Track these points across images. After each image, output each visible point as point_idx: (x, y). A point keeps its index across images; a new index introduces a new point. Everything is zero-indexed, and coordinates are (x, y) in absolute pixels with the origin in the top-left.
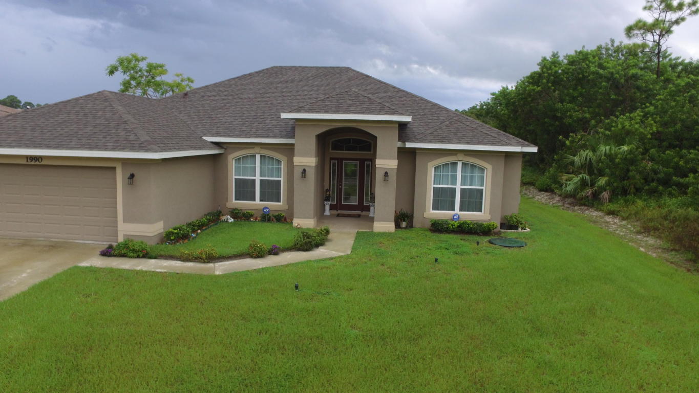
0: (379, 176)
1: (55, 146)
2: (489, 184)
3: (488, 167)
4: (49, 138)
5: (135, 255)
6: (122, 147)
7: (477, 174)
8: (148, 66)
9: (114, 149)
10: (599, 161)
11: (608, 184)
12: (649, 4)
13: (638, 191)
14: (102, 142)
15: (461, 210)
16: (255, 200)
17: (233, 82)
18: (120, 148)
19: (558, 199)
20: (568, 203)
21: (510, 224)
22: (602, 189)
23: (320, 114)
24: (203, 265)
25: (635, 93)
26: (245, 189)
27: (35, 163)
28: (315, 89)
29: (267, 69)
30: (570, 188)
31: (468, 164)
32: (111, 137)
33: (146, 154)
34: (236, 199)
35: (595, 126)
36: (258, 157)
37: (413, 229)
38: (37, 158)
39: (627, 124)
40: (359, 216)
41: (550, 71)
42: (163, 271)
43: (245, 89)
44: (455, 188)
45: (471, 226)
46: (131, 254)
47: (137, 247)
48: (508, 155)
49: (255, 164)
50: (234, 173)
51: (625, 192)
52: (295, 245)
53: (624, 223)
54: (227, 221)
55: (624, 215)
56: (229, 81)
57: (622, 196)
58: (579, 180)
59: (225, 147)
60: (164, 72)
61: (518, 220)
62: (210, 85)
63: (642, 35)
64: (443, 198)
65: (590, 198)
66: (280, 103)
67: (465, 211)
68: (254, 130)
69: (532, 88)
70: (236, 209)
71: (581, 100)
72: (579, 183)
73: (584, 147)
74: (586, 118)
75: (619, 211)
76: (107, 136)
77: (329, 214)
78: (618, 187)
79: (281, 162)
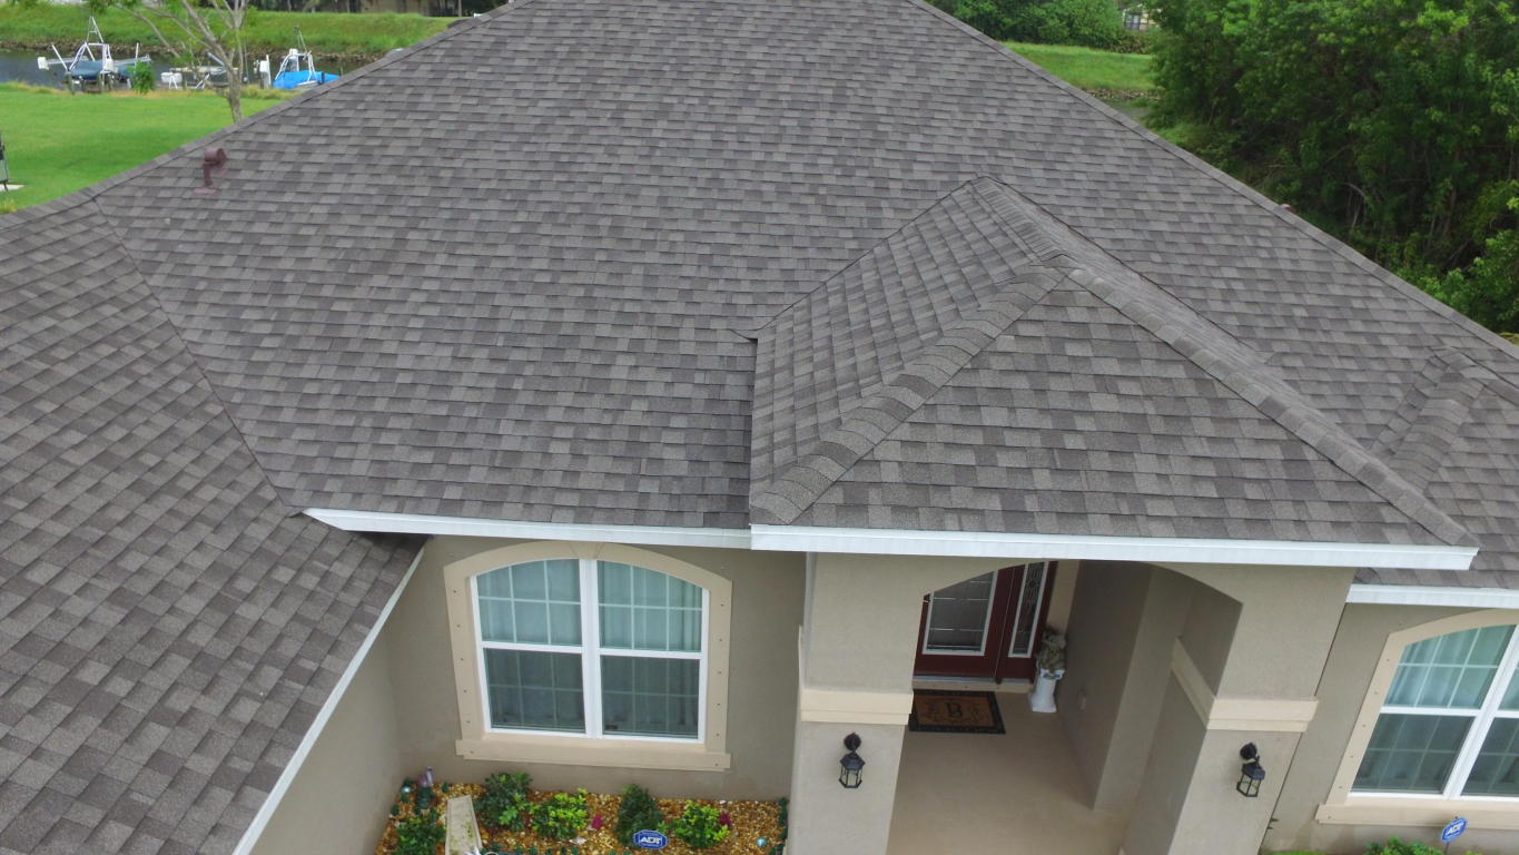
0: (1215, 762)
16: (581, 729)
26: (534, 687)
34: (495, 725)
36: (589, 569)
44: (1472, 718)
49: (577, 597)
50: (477, 629)
64: (1410, 749)
67: (1484, 792)
79: (698, 592)
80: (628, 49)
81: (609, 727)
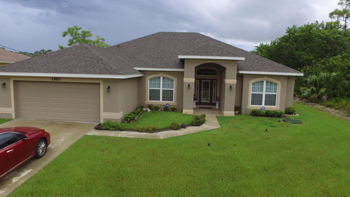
0: (227, 88)
1: (69, 72)
2: (279, 91)
3: (279, 83)
4: (63, 68)
5: (114, 129)
6: (104, 73)
7: (273, 87)
8: (82, 32)
9: (100, 73)
10: (321, 80)
11: (326, 92)
12: (341, 2)
13: (342, 95)
14: (93, 70)
15: (265, 105)
16: (159, 100)
17: (141, 40)
18: (103, 73)
19: (298, 99)
20: (304, 101)
21: (289, 112)
22: (322, 94)
23: (199, 56)
24: (151, 134)
25: (336, 46)
26: (154, 95)
27: (56, 81)
28: (184, 43)
29: (157, 33)
30: (306, 94)
31: (269, 82)
32: (97, 67)
33: (118, 76)
34: (150, 100)
35: (315, 63)
36: (161, 78)
37: (242, 114)
38: (57, 78)
39: (334, 62)
40: (211, 108)
41: (293, 36)
42: (133, 137)
43: (148, 43)
44: (263, 94)
45: (272, 113)
46: (112, 129)
47: (115, 125)
48: (289, 77)
49: (160, 82)
50: (149, 86)
51: (335, 96)
52: (192, 123)
53: (337, 111)
54: (147, 111)
55: (337, 107)
56: (139, 39)
57: (333, 97)
58: (310, 90)
59: (145, 73)
60: (91, 35)
61: (293, 110)
62: (130, 41)
63: (338, 17)
64: (257, 99)
65: (316, 99)
66: (168, 51)
67: (267, 105)
68: (159, 64)
69: (285, 44)
70: (151, 105)
71: (308, 50)
72: (311, 91)
73: (311, 74)
74: (311, 59)
75: (333, 105)
76: (94, 66)
77: (195, 107)
78: (331, 94)
79: (173, 81)
80: (165, 38)
81: (163, 100)
